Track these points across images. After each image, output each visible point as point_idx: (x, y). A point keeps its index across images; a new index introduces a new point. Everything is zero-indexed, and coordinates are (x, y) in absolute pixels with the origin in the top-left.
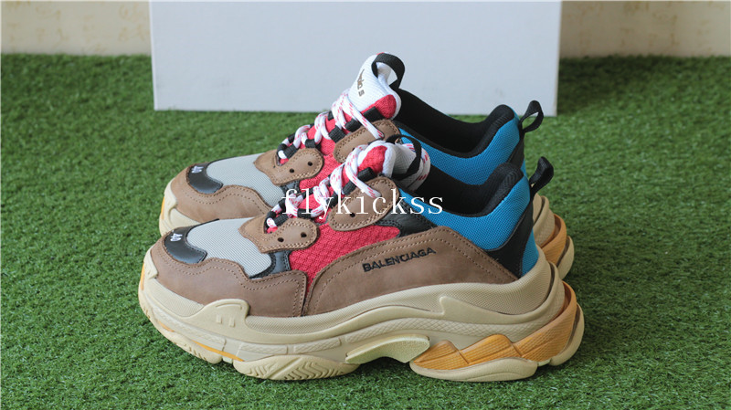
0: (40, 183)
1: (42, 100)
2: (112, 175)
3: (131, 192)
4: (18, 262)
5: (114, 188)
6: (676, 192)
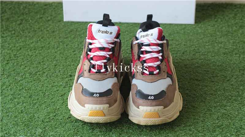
0: (27, 47)
1: (27, 18)
2: (50, 44)
3: (56, 50)
4: (21, 74)
5: (51, 49)
6: (233, 51)
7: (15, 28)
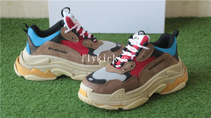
6: (199, 54)
7: (7, 39)
